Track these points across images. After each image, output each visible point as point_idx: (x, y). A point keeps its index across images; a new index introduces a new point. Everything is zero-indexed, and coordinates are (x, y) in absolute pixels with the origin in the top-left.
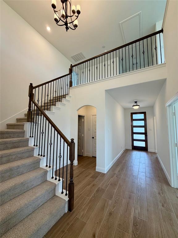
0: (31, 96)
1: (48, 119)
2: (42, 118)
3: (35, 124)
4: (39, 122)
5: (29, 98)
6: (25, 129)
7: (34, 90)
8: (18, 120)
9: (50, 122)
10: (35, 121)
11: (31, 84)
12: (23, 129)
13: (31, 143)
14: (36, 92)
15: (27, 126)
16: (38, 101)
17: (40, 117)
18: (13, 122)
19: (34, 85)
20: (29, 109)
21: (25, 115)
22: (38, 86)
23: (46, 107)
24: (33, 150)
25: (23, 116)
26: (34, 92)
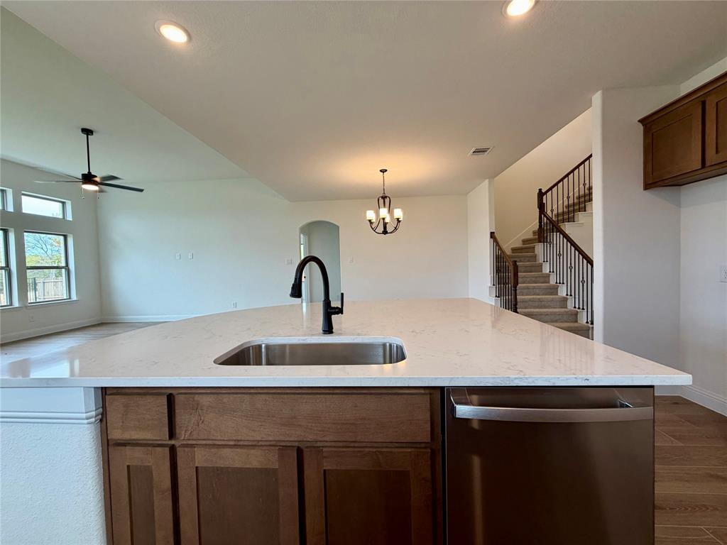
0: (541, 206)
1: (566, 236)
2: (558, 236)
3: (548, 245)
4: (555, 242)
5: (538, 210)
6: (536, 252)
7: (544, 197)
8: (525, 241)
9: (569, 240)
10: (549, 241)
11: (540, 190)
12: (534, 252)
13: (546, 269)
14: (547, 199)
15: (539, 248)
16: (552, 211)
17: (555, 233)
18: (519, 244)
19: (543, 191)
20: (540, 226)
21: (534, 233)
22: (551, 189)
23: (566, 217)
24: (548, 276)
25: (530, 236)
26: (544, 201)
